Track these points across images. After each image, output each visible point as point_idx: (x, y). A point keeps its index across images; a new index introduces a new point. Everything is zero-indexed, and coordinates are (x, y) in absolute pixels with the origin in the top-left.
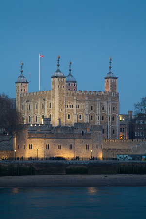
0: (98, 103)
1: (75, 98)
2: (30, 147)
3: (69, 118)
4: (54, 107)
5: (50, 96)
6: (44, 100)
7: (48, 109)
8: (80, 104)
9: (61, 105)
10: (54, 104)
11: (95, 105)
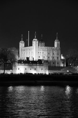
0: (51, 52)
1: (42, 49)
2: (19, 69)
3: (39, 57)
4: (33, 53)
5: (32, 49)
6: (30, 50)
7: (31, 54)
8: (44, 52)
9: (36, 52)
10: (33, 52)
11: (50, 52)
